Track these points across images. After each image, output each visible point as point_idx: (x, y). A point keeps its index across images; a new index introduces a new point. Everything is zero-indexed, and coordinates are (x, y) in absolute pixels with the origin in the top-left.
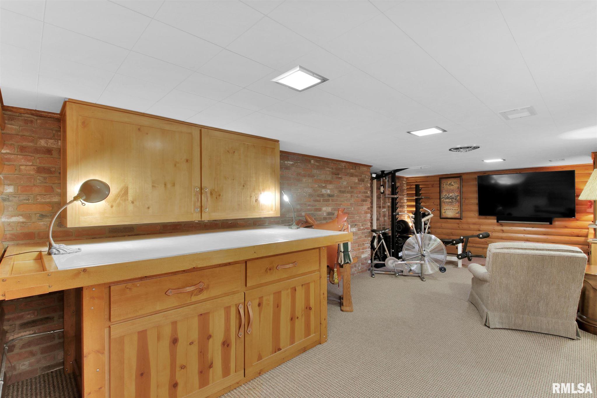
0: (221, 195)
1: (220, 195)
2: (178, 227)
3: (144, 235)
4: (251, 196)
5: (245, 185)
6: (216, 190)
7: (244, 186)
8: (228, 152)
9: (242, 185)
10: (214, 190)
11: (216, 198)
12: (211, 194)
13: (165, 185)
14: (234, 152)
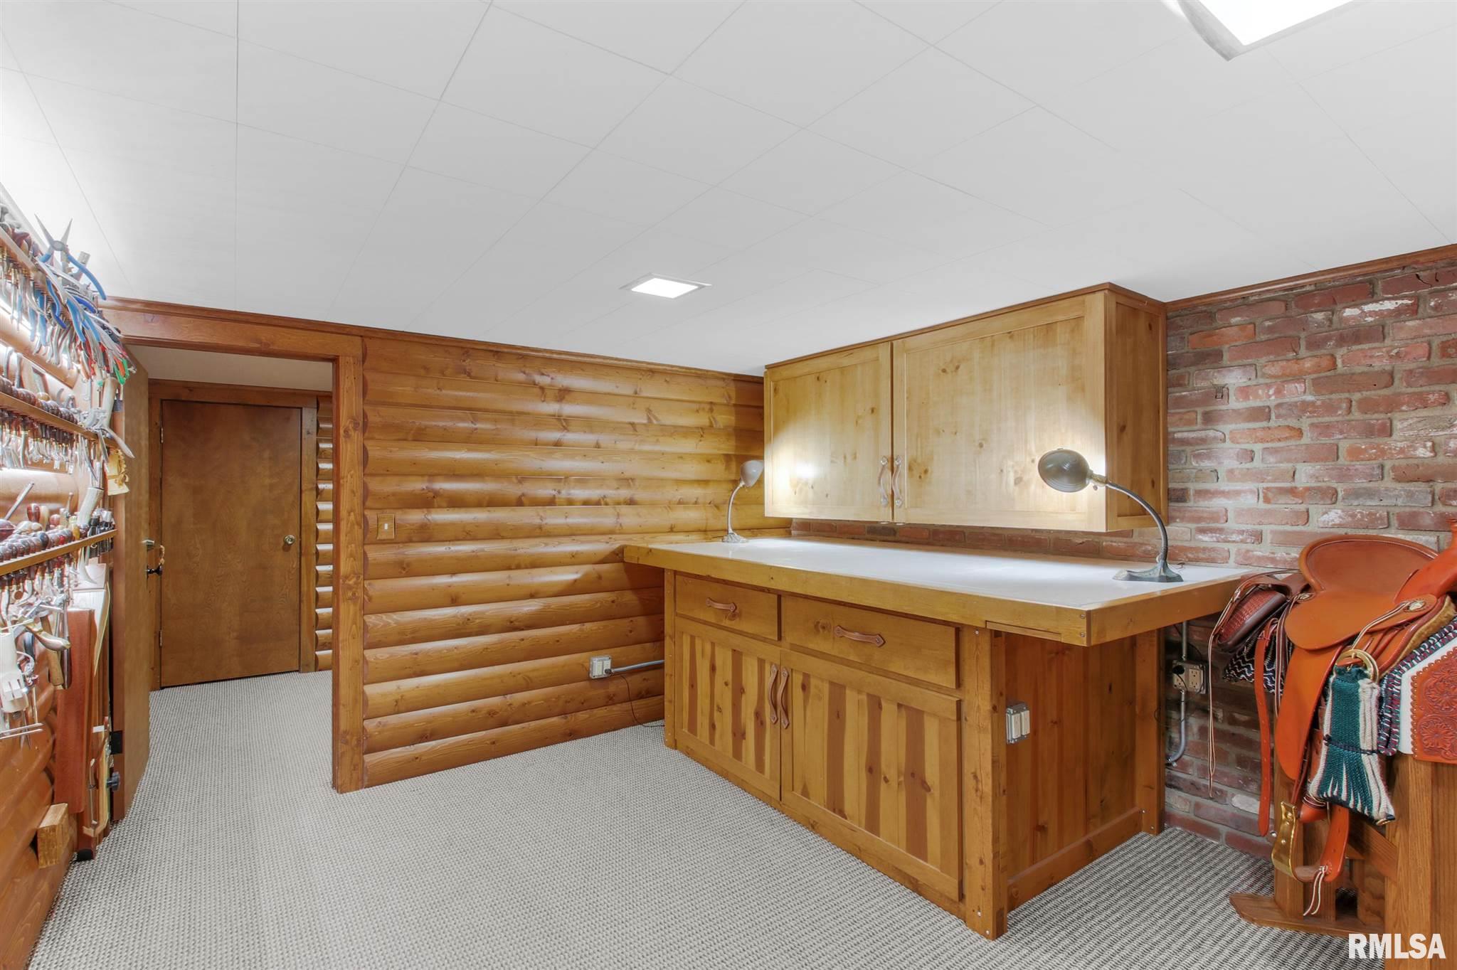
0: (930, 471)
1: (926, 472)
2: (957, 537)
3: (907, 543)
4: (1002, 471)
5: (984, 442)
6: (919, 461)
7: (981, 446)
8: (944, 371)
9: (977, 444)
10: (915, 461)
11: (920, 477)
12: (910, 468)
13: (845, 458)
14: (957, 368)
